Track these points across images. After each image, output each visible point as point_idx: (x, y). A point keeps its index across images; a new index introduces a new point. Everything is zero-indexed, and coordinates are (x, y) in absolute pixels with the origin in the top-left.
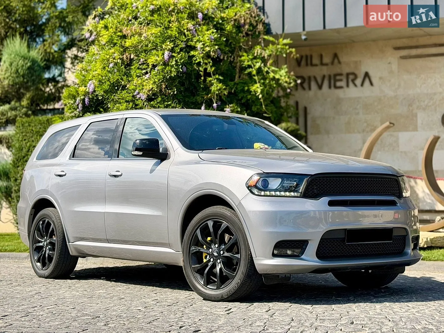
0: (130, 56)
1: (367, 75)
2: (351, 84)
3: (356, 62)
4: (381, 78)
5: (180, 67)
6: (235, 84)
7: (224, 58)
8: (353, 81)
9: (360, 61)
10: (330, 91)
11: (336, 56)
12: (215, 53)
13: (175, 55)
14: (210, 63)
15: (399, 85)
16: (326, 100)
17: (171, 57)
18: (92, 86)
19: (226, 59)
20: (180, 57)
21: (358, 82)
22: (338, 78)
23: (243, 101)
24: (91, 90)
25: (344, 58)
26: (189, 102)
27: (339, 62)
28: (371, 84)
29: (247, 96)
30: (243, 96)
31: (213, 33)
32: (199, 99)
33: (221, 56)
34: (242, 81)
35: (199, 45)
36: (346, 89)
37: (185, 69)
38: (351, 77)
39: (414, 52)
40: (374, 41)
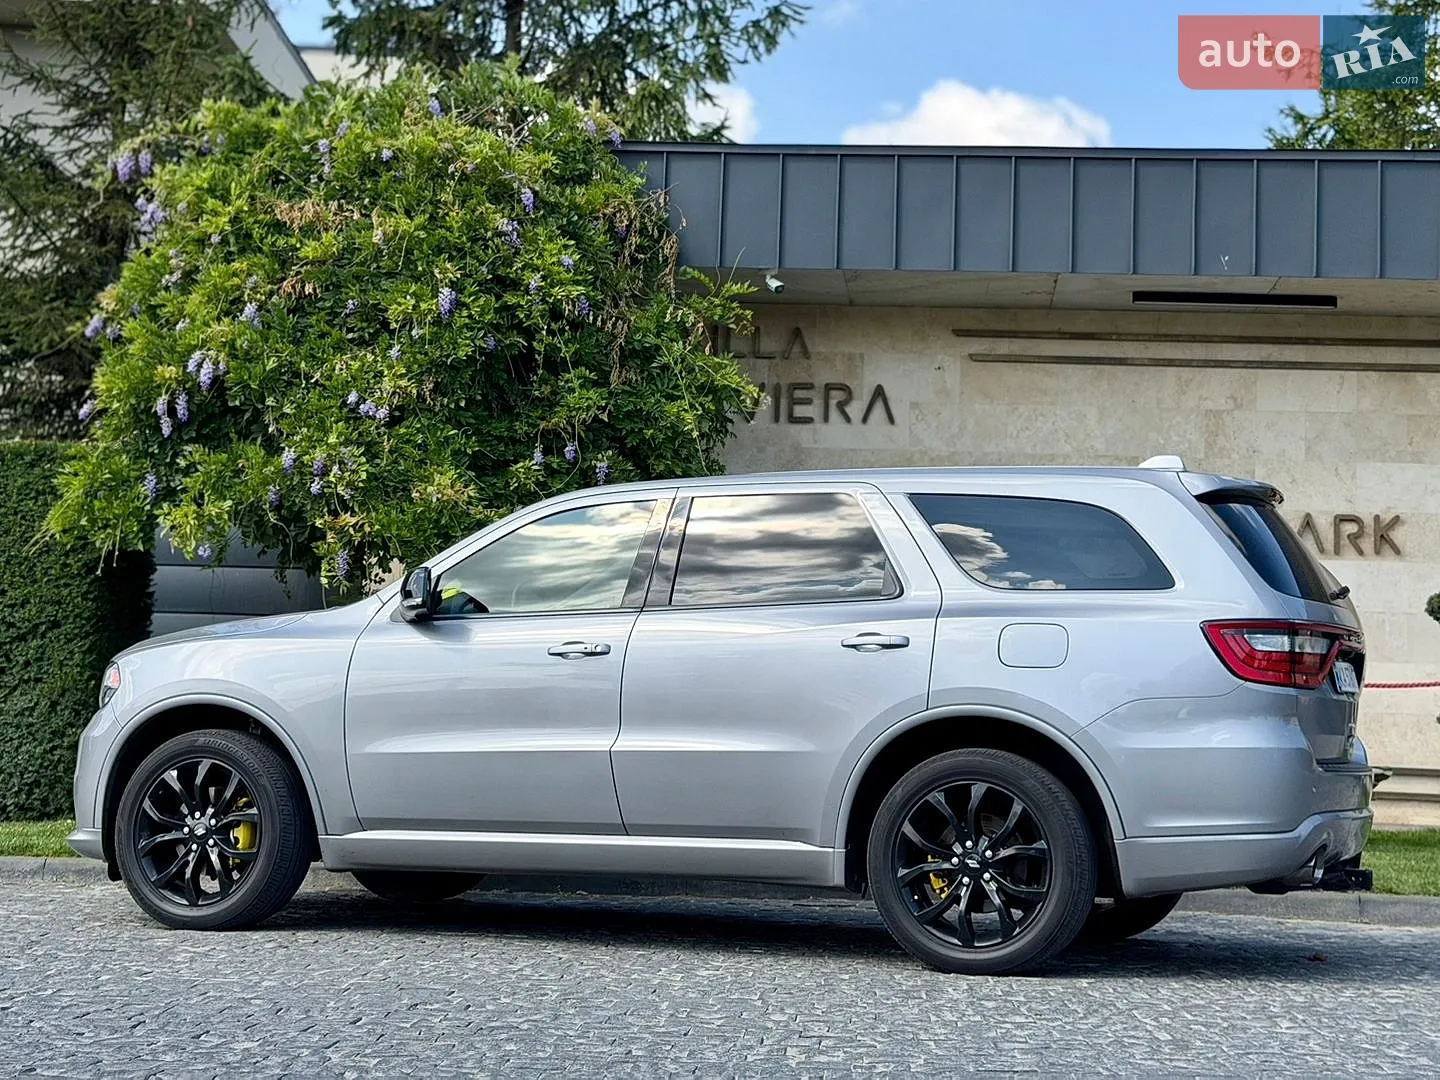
0: (303, 287)
1: (879, 393)
2: (834, 414)
3: (851, 357)
4: (914, 405)
5: (481, 333)
6: (611, 394)
7: (595, 320)
8: (841, 406)
9: (862, 356)
10: (774, 425)
11: (797, 334)
12: (574, 306)
13: (468, 300)
14: (562, 331)
15: (963, 428)
16: (761, 450)
17: (458, 305)
18: (207, 368)
19: (599, 323)
20: (481, 305)
21: (855, 409)
22: (799, 394)
23: (631, 442)
24: (205, 376)
25: (817, 344)
26: (491, 435)
27: (806, 354)
28: (891, 420)
29: (641, 430)
30: (633, 429)
31: (566, 247)
32: (521, 428)
33: (588, 314)
34: (627, 388)
35: (534, 280)
36: (819, 425)
37: (492, 342)
38: (836, 396)
39: (1004, 346)
40: (902, 306)
